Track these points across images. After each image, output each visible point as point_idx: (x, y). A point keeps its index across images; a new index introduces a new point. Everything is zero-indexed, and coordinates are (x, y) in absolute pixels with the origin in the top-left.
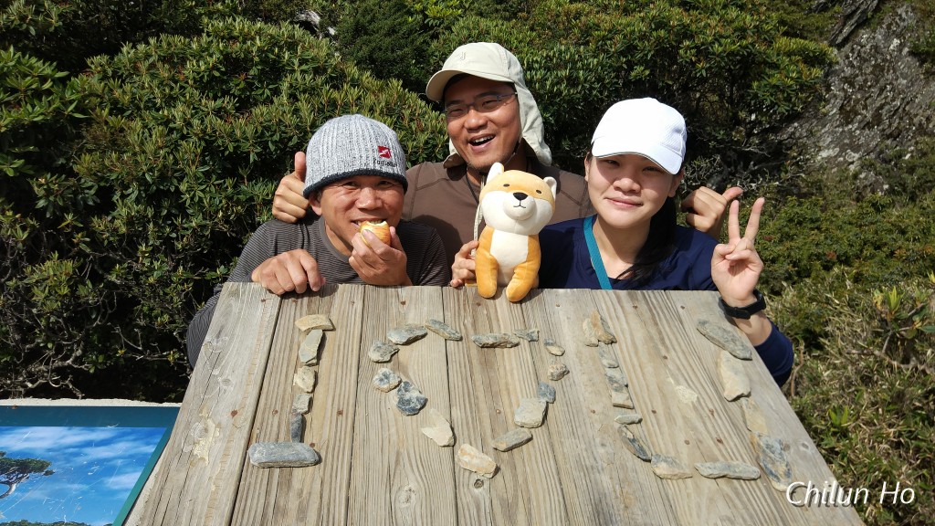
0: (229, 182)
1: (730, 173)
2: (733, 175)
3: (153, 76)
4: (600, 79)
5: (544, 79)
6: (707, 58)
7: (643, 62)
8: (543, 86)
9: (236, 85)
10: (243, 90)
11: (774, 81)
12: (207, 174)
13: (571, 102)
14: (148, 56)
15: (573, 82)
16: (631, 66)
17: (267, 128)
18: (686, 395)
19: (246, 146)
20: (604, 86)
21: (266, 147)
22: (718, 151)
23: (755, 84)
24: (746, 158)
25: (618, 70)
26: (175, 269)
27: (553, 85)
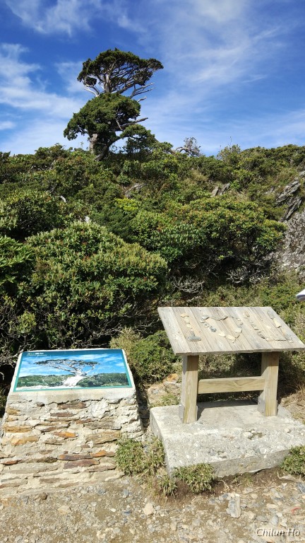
0: (86, 283)
1: (249, 274)
2: (250, 274)
3: (54, 244)
4: (200, 238)
5: (178, 238)
6: (241, 231)
7: (216, 231)
8: (179, 240)
9: (84, 246)
10: (86, 249)
11: (265, 238)
12: (78, 280)
13: (189, 246)
14: (50, 237)
15: (190, 238)
16: (211, 232)
17: (99, 263)
18: (268, 327)
19: (93, 269)
20: (202, 241)
21: (99, 269)
22: (244, 265)
23: (258, 239)
24: (255, 267)
25: (207, 234)
26: (70, 315)
27: (182, 240)
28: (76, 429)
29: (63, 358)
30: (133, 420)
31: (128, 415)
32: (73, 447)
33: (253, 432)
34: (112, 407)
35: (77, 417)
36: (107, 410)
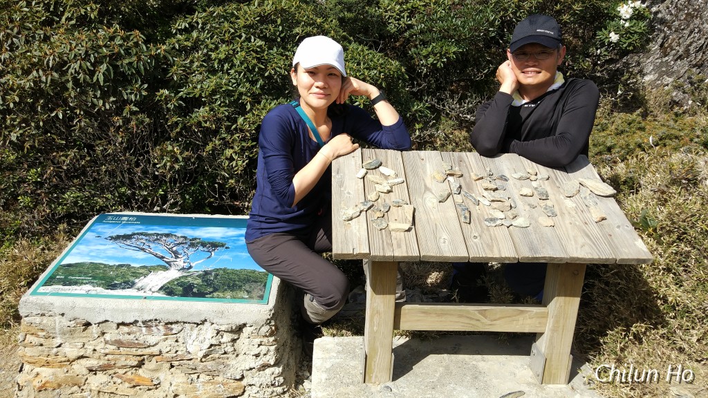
28: (154, 370)
30: (266, 366)
31: (257, 356)
34: (226, 338)
35: (155, 350)
36: (214, 342)
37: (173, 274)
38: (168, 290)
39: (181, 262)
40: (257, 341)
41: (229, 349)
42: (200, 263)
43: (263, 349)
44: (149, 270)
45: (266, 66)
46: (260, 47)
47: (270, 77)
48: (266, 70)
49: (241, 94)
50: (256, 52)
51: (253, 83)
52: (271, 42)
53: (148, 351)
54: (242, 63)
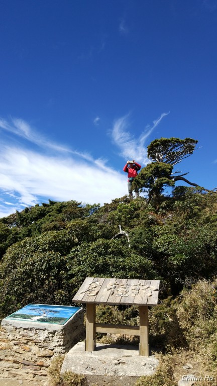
28: (30, 345)
29: (45, 308)
30: (60, 346)
31: (58, 341)
32: (27, 356)
33: (120, 361)
34: (51, 335)
35: (31, 338)
36: (47, 336)
37: (42, 317)
38: (39, 320)
39: (45, 315)
40: (59, 336)
41: (51, 339)
42: (50, 315)
43: (60, 339)
44: (36, 316)
45: (96, 262)
46: (96, 256)
47: (98, 266)
48: (96, 263)
49: (87, 272)
50: (94, 257)
51: (92, 268)
52: (100, 254)
53: (29, 338)
54: (89, 261)
